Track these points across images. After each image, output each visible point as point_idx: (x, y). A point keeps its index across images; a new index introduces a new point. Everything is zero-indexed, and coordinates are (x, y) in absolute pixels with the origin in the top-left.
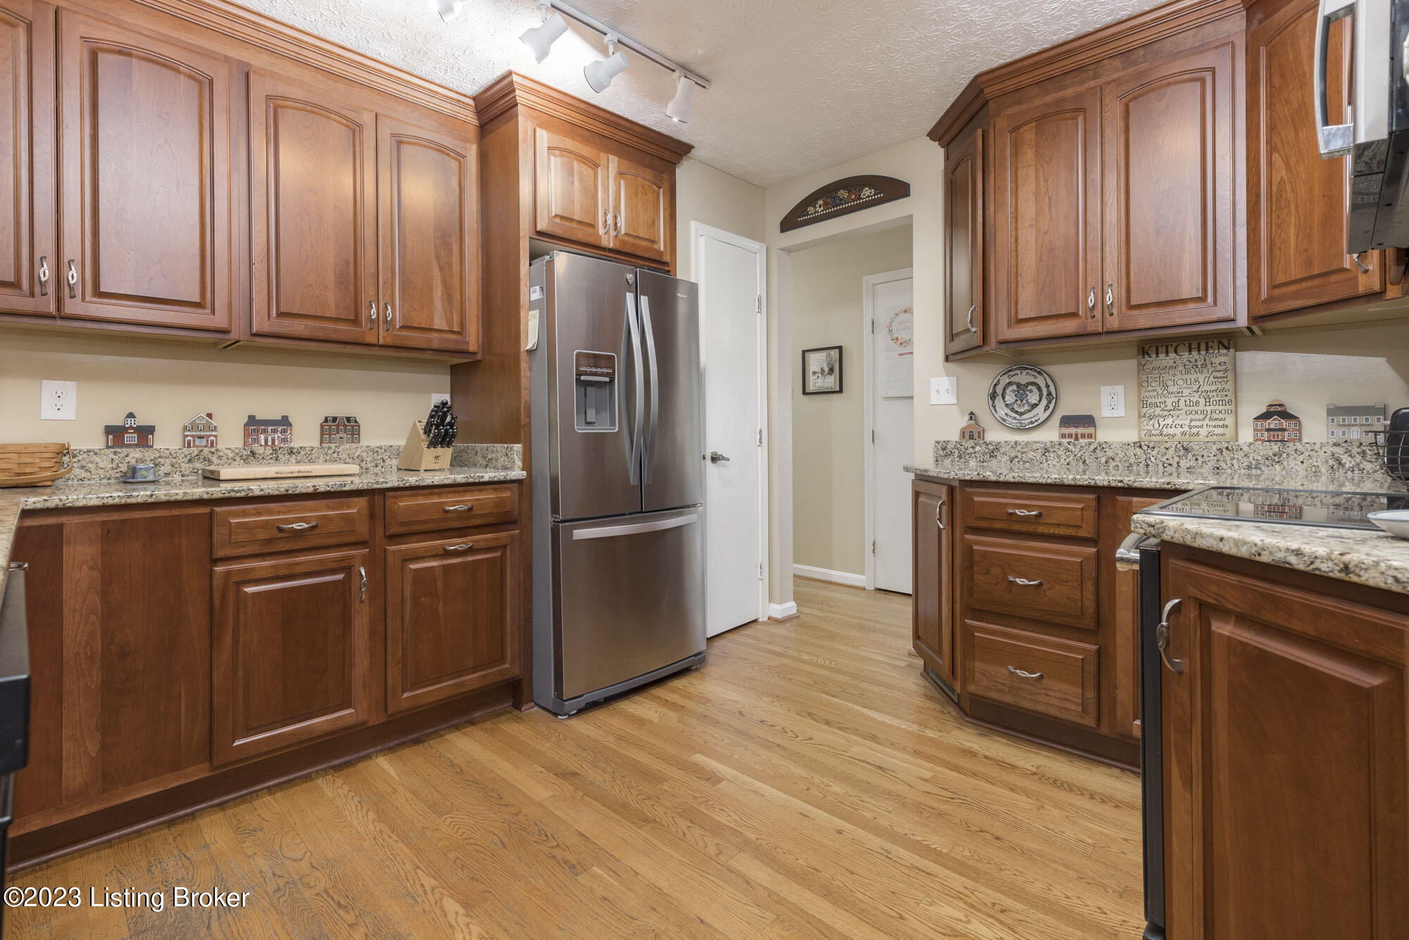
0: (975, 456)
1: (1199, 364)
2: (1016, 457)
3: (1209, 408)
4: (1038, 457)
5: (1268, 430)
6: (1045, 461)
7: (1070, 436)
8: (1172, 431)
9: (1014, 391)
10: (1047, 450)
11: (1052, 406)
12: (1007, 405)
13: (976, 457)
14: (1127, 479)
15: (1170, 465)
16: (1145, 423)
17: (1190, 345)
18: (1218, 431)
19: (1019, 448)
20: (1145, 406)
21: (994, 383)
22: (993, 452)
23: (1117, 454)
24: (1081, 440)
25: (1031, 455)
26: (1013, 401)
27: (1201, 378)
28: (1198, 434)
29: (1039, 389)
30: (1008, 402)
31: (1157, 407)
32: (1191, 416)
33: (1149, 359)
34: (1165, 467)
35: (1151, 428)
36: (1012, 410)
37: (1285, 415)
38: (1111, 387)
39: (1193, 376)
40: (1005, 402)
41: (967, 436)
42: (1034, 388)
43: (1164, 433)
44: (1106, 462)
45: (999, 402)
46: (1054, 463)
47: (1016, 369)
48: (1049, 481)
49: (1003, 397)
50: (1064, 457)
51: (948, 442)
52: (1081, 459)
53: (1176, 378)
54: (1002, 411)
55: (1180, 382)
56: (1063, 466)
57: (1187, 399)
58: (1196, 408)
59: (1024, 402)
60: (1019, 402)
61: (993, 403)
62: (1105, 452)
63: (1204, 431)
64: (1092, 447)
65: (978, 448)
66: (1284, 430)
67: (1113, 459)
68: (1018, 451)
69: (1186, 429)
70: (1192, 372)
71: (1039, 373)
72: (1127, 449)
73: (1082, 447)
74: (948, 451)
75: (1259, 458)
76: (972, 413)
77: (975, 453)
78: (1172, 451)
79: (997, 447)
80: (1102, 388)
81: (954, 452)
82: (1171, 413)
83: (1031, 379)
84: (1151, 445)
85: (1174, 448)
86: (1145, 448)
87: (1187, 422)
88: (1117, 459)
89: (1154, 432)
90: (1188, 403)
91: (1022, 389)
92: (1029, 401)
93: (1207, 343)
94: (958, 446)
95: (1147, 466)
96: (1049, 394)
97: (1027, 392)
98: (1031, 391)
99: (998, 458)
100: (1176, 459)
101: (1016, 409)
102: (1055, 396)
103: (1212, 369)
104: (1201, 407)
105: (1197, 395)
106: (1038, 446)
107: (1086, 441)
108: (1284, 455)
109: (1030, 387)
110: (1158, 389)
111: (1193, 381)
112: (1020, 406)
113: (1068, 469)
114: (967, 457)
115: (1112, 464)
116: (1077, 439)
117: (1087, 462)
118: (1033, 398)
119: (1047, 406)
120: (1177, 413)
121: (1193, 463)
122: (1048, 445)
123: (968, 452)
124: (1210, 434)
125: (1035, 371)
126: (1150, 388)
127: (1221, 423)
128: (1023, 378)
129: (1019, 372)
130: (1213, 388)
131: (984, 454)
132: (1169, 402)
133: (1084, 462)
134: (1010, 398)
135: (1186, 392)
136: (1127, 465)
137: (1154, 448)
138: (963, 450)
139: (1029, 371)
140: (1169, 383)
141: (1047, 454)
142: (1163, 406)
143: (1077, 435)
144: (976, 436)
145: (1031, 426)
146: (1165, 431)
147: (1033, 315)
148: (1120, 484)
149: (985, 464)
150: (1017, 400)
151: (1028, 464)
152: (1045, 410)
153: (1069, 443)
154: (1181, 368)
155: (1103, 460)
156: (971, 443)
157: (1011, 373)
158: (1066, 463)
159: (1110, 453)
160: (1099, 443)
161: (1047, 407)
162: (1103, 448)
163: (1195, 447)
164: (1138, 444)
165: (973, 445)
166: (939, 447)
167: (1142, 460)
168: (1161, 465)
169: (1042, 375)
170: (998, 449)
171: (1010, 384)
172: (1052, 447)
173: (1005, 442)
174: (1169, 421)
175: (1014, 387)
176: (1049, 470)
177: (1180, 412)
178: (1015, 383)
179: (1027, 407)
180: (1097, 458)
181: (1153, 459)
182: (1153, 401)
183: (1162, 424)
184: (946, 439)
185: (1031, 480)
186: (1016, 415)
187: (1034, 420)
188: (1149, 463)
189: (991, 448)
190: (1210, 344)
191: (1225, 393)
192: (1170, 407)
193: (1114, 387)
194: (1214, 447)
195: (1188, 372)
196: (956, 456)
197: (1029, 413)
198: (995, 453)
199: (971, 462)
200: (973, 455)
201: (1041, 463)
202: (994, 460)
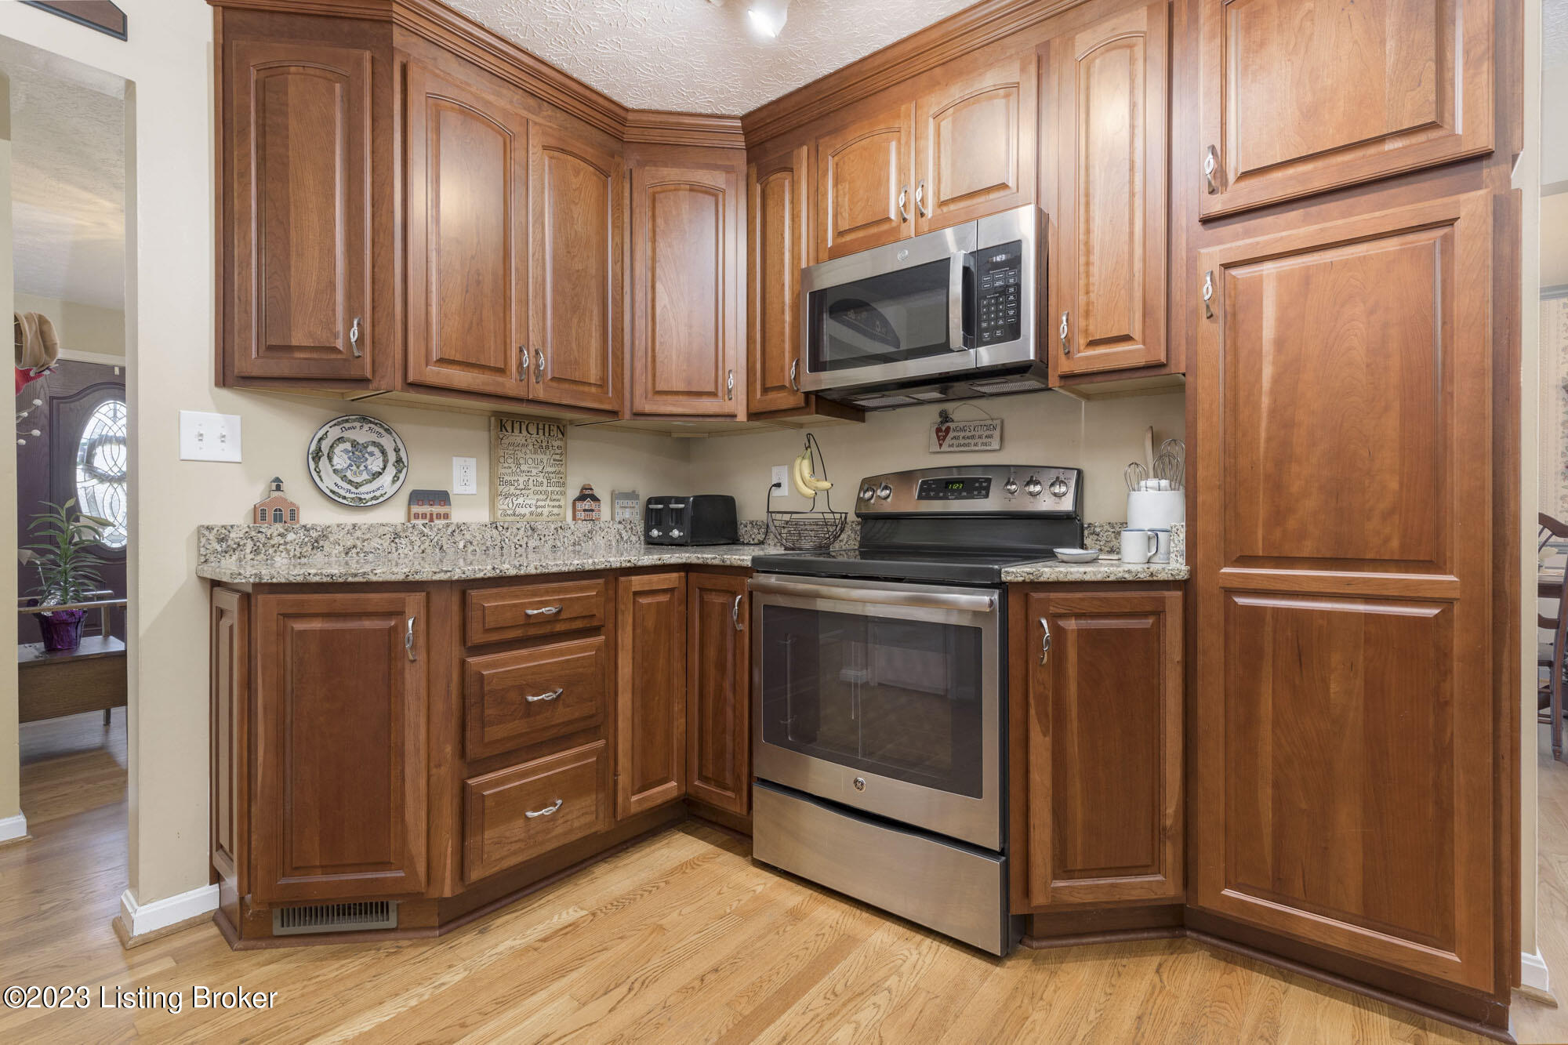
0: (286, 549)
1: (544, 444)
2: (355, 547)
3: (550, 489)
4: (386, 545)
5: (585, 510)
6: (394, 549)
7: (424, 516)
8: (523, 511)
9: (346, 451)
10: (397, 535)
11: (402, 476)
12: (335, 471)
13: (288, 552)
14: (633, 558)
15: (521, 546)
16: (501, 502)
17: (538, 424)
18: (556, 511)
19: (358, 533)
20: (501, 483)
21: (319, 435)
22: (317, 541)
23: (475, 537)
24: (437, 522)
25: (375, 543)
26: (346, 466)
27: (545, 458)
28: (542, 514)
29: (383, 452)
30: (338, 467)
31: (512, 485)
32: (537, 497)
33: (506, 433)
34: (516, 549)
35: (506, 507)
36: (344, 478)
37: (595, 499)
38: (464, 459)
39: (540, 457)
40: (332, 466)
41: (270, 515)
42: (376, 451)
43: (517, 513)
44: (465, 546)
45: (324, 462)
46: (406, 551)
47: (354, 421)
48: (572, 568)
49: (330, 459)
50: (418, 543)
51: (232, 527)
52: (438, 544)
53: (528, 456)
54: (329, 481)
55: (530, 461)
56: (417, 555)
57: (535, 478)
58: (540, 488)
59: (362, 468)
60: (354, 468)
61: (317, 466)
62: (463, 535)
63: (546, 511)
64: (450, 530)
65: (291, 537)
66: (592, 510)
67: (471, 543)
68: (358, 538)
69: (533, 509)
70: (539, 452)
71: (386, 430)
72: (485, 531)
73: (439, 530)
74: (230, 542)
75: (580, 535)
76: (277, 480)
77: (286, 543)
78: (522, 532)
79: (325, 534)
80: (454, 458)
81: (244, 545)
82: (523, 492)
83: (374, 437)
84: (505, 526)
85: (523, 529)
86: (500, 529)
87: (534, 502)
88: (475, 543)
89: (509, 512)
90: (535, 482)
91: (358, 450)
92: (369, 467)
93: (550, 425)
94: (253, 533)
95: (502, 548)
96: (399, 461)
97: (367, 455)
98: (372, 454)
99: (326, 548)
100: (526, 539)
101: (350, 477)
102: (406, 464)
103: (552, 452)
104: (544, 488)
105: (542, 475)
106: (381, 531)
107: (444, 522)
108: (594, 532)
109: (371, 449)
110: (512, 465)
111: (539, 461)
112: (355, 473)
113: (423, 558)
114: (271, 551)
115: (470, 548)
116: (431, 520)
117: (444, 548)
118: (375, 464)
119: (395, 476)
120: (527, 492)
121: (537, 543)
122: (399, 528)
123: (272, 542)
124: (551, 514)
125: (382, 426)
126: (506, 465)
127: (557, 503)
128: (362, 435)
129: (358, 424)
130: (553, 469)
131: (302, 544)
132: (521, 480)
133: (441, 548)
134: (341, 460)
135: (534, 472)
136: (485, 548)
137: (508, 529)
138: (263, 540)
139: (372, 426)
140: (522, 461)
141: (397, 540)
142: (516, 484)
143: (431, 515)
144: (286, 515)
145: (374, 502)
146: (519, 511)
147: (458, 358)
148: (628, 565)
149: (303, 560)
150: (351, 465)
151: (371, 555)
152: (394, 482)
153: (424, 525)
154: (530, 447)
155: (461, 545)
156: (279, 528)
157: (347, 425)
158: (421, 551)
159: (468, 537)
160: (457, 525)
161: (396, 479)
162: (461, 530)
163: (539, 527)
164: (495, 525)
165: (282, 530)
166: (211, 538)
167: (497, 542)
168: (513, 547)
169: (390, 434)
170: (325, 537)
171: (341, 440)
172: (404, 531)
173: (338, 526)
174: (521, 500)
175: (348, 446)
176: (400, 561)
177: (529, 491)
178: (348, 440)
179: (365, 476)
180: (455, 543)
181: (507, 540)
182: (506, 478)
183: (515, 503)
184: (228, 522)
185: (555, 569)
186: (349, 487)
187: (378, 494)
188: (504, 545)
189: (314, 534)
190: (552, 427)
191: (560, 476)
192: (521, 486)
193: (467, 459)
194: (553, 526)
195: (535, 453)
196: (248, 551)
197: (369, 485)
198: (321, 543)
199: (277, 559)
200: (282, 547)
201: (390, 553)
202: (319, 554)
